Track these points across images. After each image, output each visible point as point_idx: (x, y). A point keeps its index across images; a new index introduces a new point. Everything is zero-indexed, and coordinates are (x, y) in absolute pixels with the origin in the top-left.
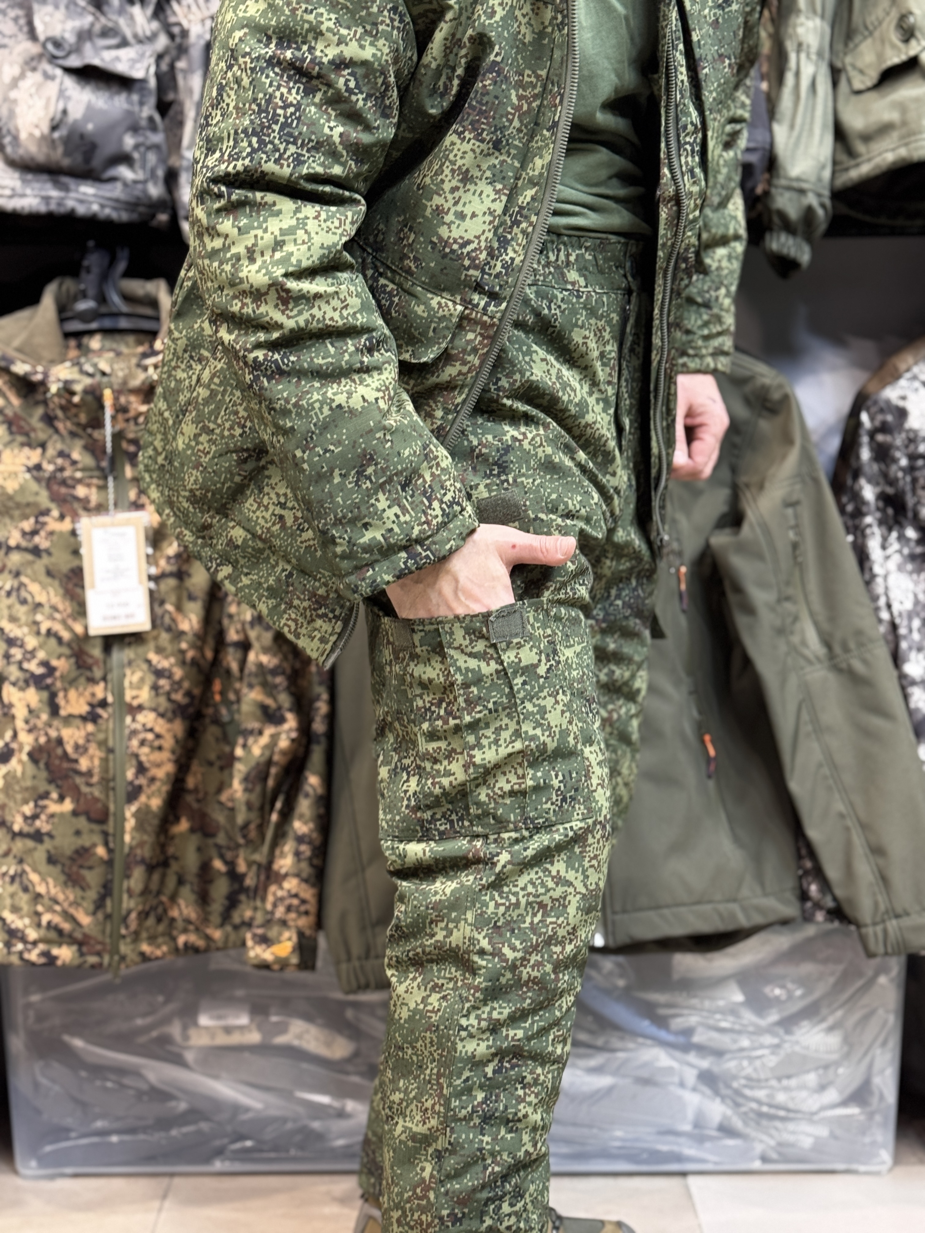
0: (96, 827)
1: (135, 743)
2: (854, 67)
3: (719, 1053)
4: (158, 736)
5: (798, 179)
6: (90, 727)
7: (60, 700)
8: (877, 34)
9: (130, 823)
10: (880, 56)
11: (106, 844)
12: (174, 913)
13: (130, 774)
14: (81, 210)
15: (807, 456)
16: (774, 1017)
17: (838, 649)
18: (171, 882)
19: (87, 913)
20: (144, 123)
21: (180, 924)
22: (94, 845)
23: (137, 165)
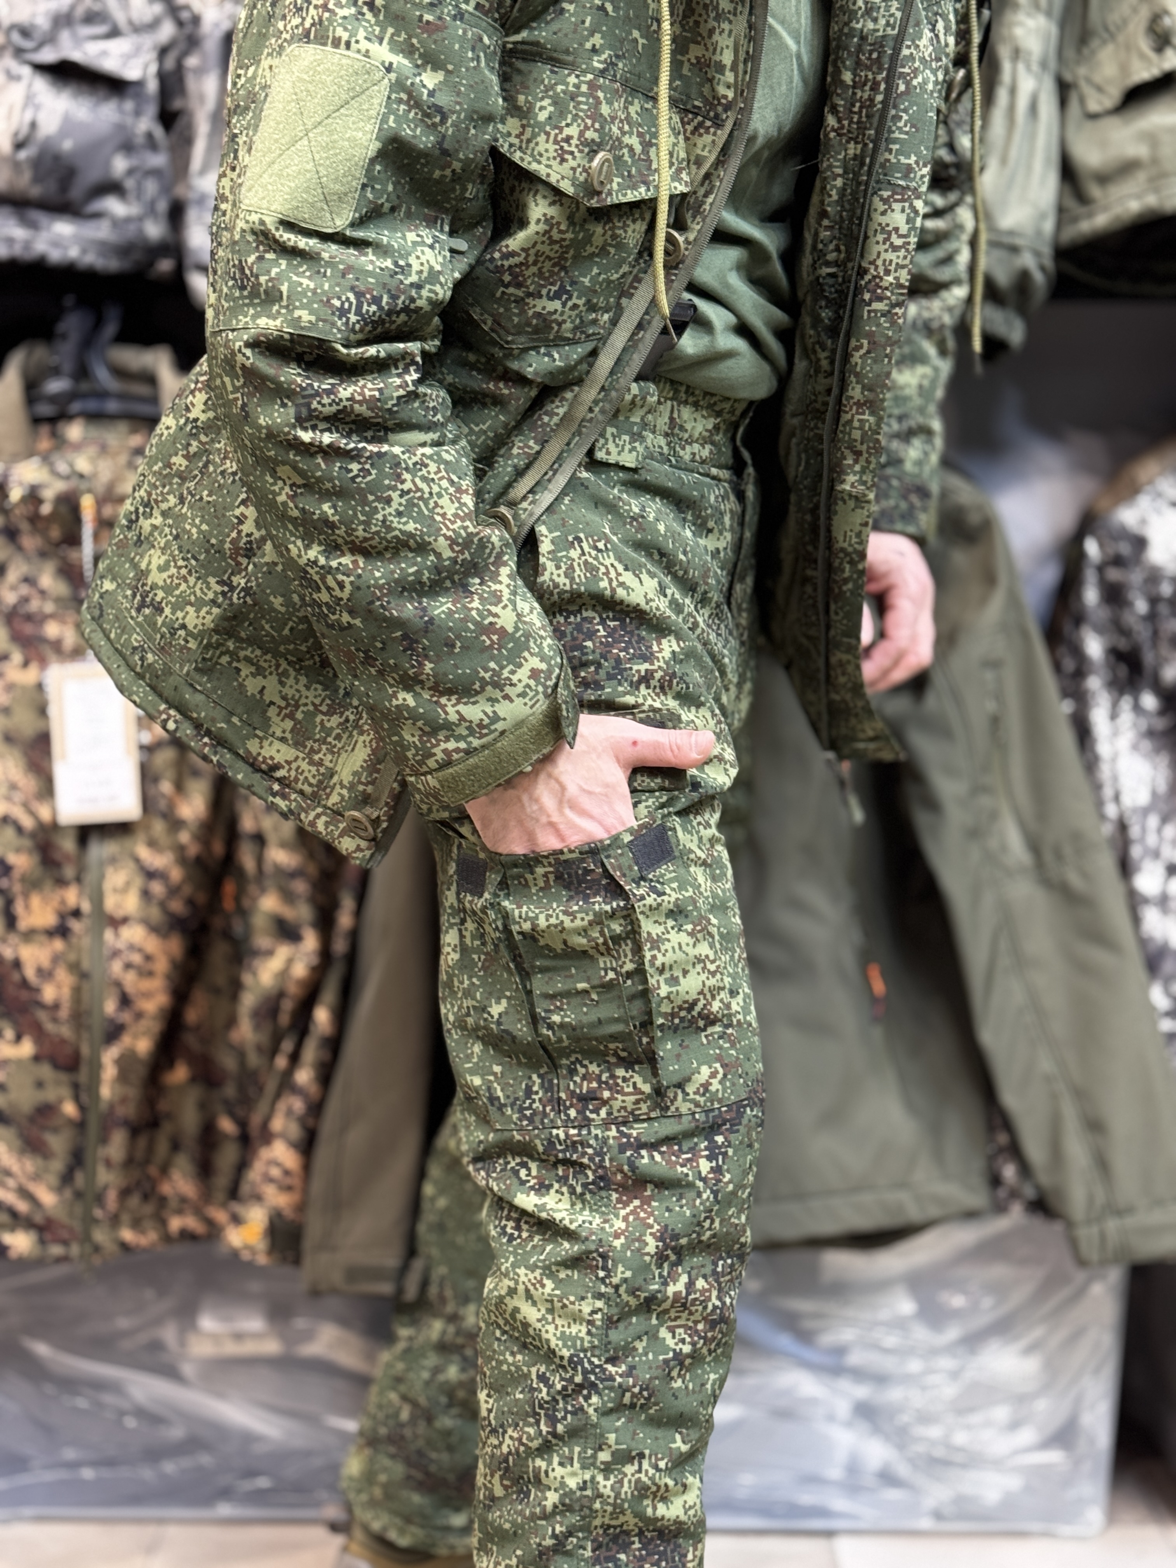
0: (64, 1077)
1: (116, 967)
2: (1089, 81)
3: (880, 1379)
4: (148, 958)
5: (1011, 233)
6: (58, 945)
7: (19, 908)
8: (1121, 38)
9: (109, 1072)
10: (1124, 69)
11: (77, 1099)
12: (166, 1189)
13: (110, 1007)
14: (55, 256)
15: (1014, 601)
16: (953, 1333)
17: (1048, 857)
18: (162, 1147)
19: (51, 1188)
20: (140, 140)
21: (173, 1203)
22: (60, 1101)
23: (132, 196)
